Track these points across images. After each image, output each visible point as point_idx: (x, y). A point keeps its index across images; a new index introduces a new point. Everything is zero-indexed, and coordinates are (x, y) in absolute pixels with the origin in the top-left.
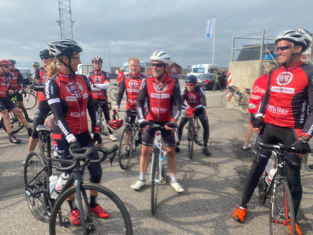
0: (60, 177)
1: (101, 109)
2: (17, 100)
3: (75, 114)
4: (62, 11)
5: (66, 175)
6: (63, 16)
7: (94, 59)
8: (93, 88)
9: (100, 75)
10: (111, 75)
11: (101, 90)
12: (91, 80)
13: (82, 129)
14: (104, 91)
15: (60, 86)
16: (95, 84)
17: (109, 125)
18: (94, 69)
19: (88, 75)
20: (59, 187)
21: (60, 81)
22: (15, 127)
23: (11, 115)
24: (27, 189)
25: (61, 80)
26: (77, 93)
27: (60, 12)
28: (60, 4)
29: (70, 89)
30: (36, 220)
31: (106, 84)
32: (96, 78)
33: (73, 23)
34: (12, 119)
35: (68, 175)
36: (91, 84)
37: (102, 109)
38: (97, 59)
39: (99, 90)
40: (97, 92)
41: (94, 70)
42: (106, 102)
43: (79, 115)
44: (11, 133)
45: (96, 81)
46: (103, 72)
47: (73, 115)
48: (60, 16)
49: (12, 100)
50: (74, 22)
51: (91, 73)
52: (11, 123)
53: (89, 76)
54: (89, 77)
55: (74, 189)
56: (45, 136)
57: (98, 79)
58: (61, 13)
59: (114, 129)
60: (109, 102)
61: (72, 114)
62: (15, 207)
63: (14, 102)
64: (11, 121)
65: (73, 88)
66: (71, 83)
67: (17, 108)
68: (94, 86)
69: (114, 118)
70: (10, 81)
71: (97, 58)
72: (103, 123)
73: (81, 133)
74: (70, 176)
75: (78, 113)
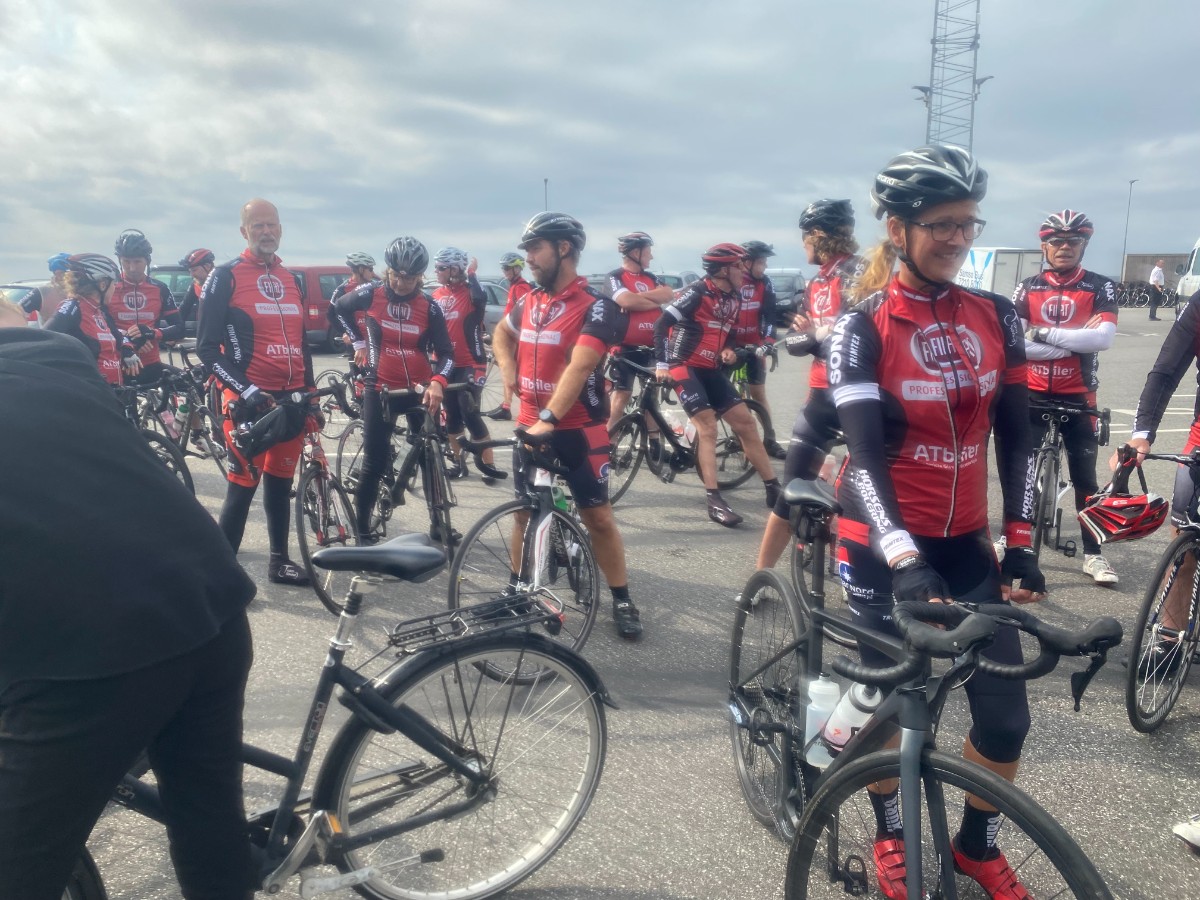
0: (847, 694)
1: (1056, 438)
2: (746, 377)
3: (936, 454)
4: (942, 46)
5: (870, 694)
6: (946, 65)
7: (1052, 225)
8: (1031, 348)
9: (1072, 289)
10: (1123, 288)
11: (1069, 354)
12: (1026, 310)
13: (956, 518)
14: (1081, 361)
15: (888, 336)
16: (1043, 331)
17: (1087, 513)
18: (1047, 266)
19: (1016, 292)
20: (838, 732)
21: (891, 317)
22: (730, 468)
23: (724, 429)
24: (733, 700)
25: (893, 313)
26: (954, 368)
27: (935, 50)
28: (939, 21)
29: (926, 352)
30: (752, 821)
31: (1097, 329)
32: (1053, 302)
33: (979, 85)
34: (725, 442)
35: (878, 695)
36: (1027, 331)
37: (1060, 439)
38: (1065, 224)
39: (1060, 354)
40: (1050, 362)
41: (1046, 271)
42: (1084, 407)
43: (951, 460)
44: (716, 487)
45: (1051, 317)
46: (1089, 276)
47: (926, 455)
48: (933, 66)
49: (731, 380)
50: (983, 81)
51: (1034, 280)
52: (718, 455)
53: (1019, 296)
54: (1021, 299)
55: (895, 760)
56: (811, 523)
57: (1060, 308)
58: (937, 56)
59: (1113, 538)
60: (1100, 409)
61: (920, 453)
62: (694, 747)
63: (737, 387)
64: (721, 449)
65: (939, 345)
66: (934, 327)
67: (741, 409)
68: (1039, 339)
69: (1121, 488)
70: (735, 316)
71: (1063, 221)
72: (1059, 496)
73: (952, 535)
74: (884, 704)
75: (946, 453)
